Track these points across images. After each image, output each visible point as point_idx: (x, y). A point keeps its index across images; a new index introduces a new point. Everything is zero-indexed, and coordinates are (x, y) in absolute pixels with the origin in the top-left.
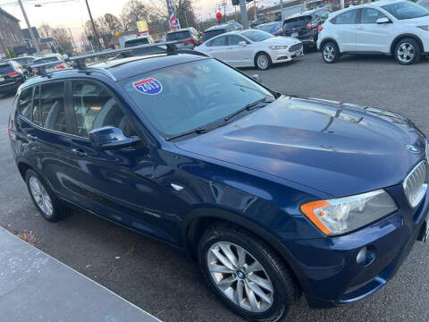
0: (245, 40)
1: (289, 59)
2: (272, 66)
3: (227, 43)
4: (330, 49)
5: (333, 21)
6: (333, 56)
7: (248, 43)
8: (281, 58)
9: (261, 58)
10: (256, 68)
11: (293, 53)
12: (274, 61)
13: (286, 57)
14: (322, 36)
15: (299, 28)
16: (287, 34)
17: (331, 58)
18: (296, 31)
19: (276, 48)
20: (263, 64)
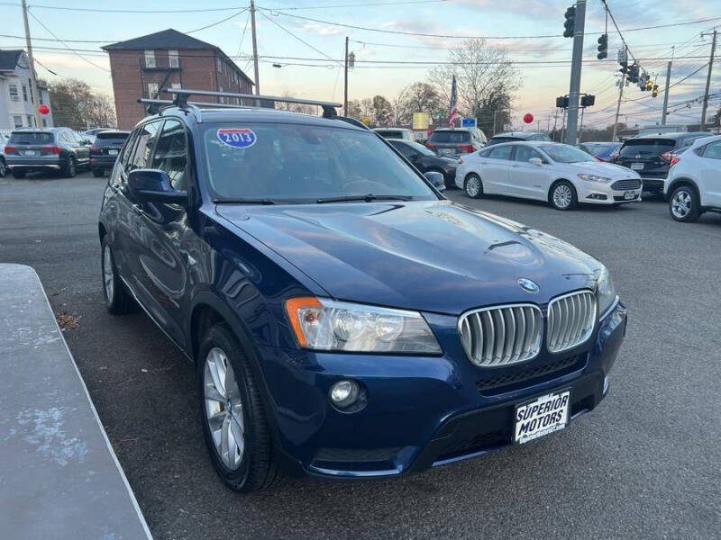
0: (541, 157)
1: (610, 201)
2: (576, 206)
3: (512, 156)
4: (685, 196)
5: (700, 152)
6: (687, 210)
7: (545, 162)
8: (596, 196)
9: (560, 189)
10: (550, 204)
11: (620, 193)
12: (582, 199)
13: (604, 197)
14: (675, 173)
15: (648, 157)
16: (625, 162)
17: (683, 213)
18: (640, 161)
19: (590, 178)
20: (562, 200)
